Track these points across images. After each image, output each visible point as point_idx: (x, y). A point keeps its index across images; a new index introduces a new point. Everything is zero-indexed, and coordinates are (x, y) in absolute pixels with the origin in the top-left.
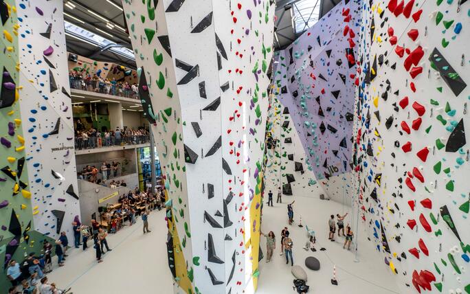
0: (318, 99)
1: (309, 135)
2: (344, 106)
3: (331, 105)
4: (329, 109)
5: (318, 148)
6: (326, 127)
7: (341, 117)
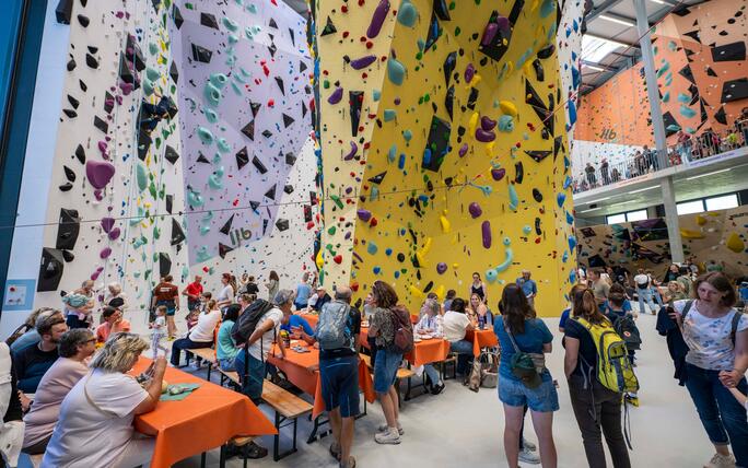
0: (255, 109)
1: (202, 159)
2: (291, 142)
3: (272, 130)
4: (267, 134)
5: (220, 192)
6: (251, 158)
7: (281, 154)
